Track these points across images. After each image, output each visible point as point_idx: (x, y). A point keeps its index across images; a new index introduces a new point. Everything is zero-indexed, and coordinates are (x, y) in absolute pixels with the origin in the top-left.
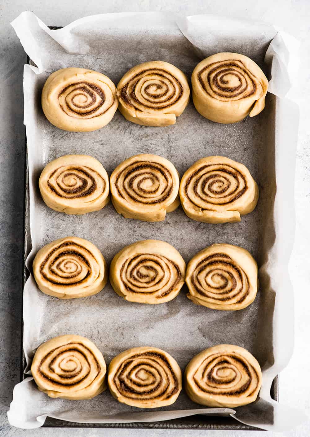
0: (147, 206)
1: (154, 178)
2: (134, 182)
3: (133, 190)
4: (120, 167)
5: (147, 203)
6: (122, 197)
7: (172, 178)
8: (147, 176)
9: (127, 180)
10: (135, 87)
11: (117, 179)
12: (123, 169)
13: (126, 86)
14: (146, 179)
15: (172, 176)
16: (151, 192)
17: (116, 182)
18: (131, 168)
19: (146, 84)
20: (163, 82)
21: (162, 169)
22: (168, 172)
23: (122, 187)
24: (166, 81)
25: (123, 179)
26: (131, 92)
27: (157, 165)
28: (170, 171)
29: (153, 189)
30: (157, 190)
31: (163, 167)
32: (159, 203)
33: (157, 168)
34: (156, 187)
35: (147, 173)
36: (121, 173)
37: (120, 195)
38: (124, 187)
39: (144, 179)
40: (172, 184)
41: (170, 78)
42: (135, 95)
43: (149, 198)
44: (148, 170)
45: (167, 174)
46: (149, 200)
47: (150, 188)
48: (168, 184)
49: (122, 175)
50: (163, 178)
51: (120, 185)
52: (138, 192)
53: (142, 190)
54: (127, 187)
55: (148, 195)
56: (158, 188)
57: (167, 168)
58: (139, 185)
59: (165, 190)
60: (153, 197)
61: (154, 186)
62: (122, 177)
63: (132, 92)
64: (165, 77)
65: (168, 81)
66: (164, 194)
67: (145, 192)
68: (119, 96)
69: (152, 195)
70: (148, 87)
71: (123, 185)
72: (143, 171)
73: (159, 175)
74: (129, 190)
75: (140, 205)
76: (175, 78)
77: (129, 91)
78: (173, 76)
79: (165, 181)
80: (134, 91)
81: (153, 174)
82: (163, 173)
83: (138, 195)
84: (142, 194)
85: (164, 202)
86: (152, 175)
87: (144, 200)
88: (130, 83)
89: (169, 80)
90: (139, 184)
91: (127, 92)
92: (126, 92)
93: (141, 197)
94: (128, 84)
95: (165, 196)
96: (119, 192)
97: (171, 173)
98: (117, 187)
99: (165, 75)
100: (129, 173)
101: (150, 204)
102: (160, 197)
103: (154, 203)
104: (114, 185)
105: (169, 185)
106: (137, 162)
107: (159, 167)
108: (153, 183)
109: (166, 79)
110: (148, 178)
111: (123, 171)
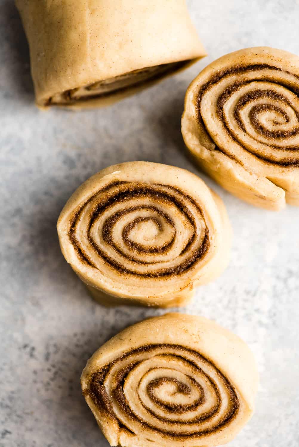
0: (150, 281)
1: (162, 219)
2: (114, 227)
3: (114, 246)
4: (78, 195)
5: (148, 275)
6: (90, 263)
7: (203, 216)
8: (144, 213)
9: (98, 224)
10: (126, 375)
11: (74, 224)
12: (86, 201)
13: (106, 370)
14: (142, 220)
15: (204, 212)
16: (154, 251)
17: (72, 231)
18: (104, 197)
19: (152, 376)
20: (193, 380)
21: (179, 198)
22: (193, 202)
23: (86, 242)
24: (201, 380)
25: (88, 221)
26: (115, 385)
27: (165, 189)
28: (197, 202)
29: (161, 243)
30: (170, 245)
31: (180, 192)
32: (178, 273)
33: (164, 196)
34: (168, 239)
35: (143, 207)
36: (82, 209)
37: (85, 259)
38: (91, 240)
39: (138, 220)
40: (207, 232)
41: (212, 374)
42: (124, 395)
43: (152, 263)
44: (146, 201)
45: (190, 208)
46: (153, 268)
47: (154, 241)
48: (195, 232)
49: (83, 214)
50: (183, 218)
51: (81, 237)
52: (125, 250)
53: (133, 245)
54: (98, 240)
55: (148, 258)
56: (173, 240)
57: (190, 195)
58: (127, 235)
59: (189, 245)
60: (162, 262)
61: (162, 236)
62: (84, 219)
63: (118, 387)
64: (200, 369)
65: (206, 379)
66: (187, 255)
67: (140, 249)
68: (86, 390)
69: (158, 257)
70: (156, 383)
71: (89, 235)
72: (134, 202)
73: (172, 210)
74: (103, 247)
75: (133, 279)
76: (222, 375)
77: (111, 382)
78: (218, 371)
79: (189, 225)
80: (122, 383)
81: (158, 211)
82: (180, 207)
83: (125, 256)
84: (134, 253)
85: (190, 272)
86: (155, 213)
87: (142, 269)
88: (115, 365)
89: (208, 377)
90: (125, 233)
91: (107, 384)
92: (102, 383)
93: (133, 260)
94: (110, 366)
95: (190, 258)
96: (80, 252)
97: (200, 206)
98: (74, 242)
99: (200, 363)
100: (101, 209)
101: (155, 276)
102: (180, 261)
103: (166, 274)
104: (68, 237)
105: (200, 234)
106: (117, 183)
107: (171, 192)
108: (161, 229)
109: (200, 375)
110: (146, 219)
111: (86, 204)
